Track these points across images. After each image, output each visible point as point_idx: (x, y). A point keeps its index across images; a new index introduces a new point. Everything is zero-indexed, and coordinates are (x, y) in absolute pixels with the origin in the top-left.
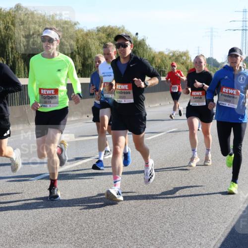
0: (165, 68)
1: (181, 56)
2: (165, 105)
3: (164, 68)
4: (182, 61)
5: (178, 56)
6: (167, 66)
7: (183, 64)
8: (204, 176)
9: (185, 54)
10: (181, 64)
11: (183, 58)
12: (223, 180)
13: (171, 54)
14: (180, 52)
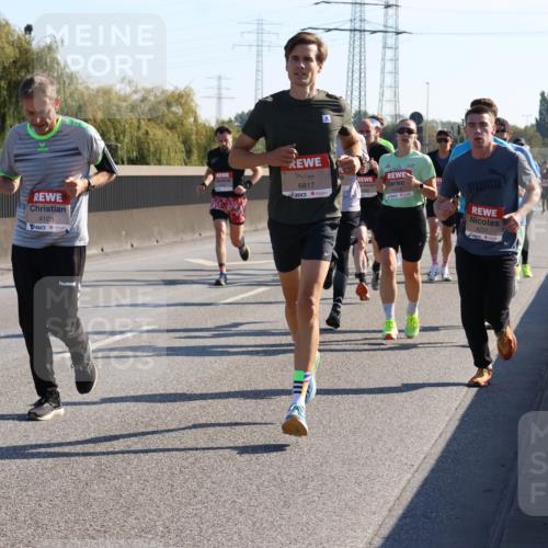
0: (117, 139)
1: (169, 105)
2: (118, 253)
3: (113, 137)
4: (170, 118)
5: (160, 103)
6: (124, 132)
7: (172, 127)
8: (239, 470)
9: (181, 99)
10: (167, 125)
11: (174, 109)
12: (298, 485)
13: (136, 97)
14: (163, 92)
